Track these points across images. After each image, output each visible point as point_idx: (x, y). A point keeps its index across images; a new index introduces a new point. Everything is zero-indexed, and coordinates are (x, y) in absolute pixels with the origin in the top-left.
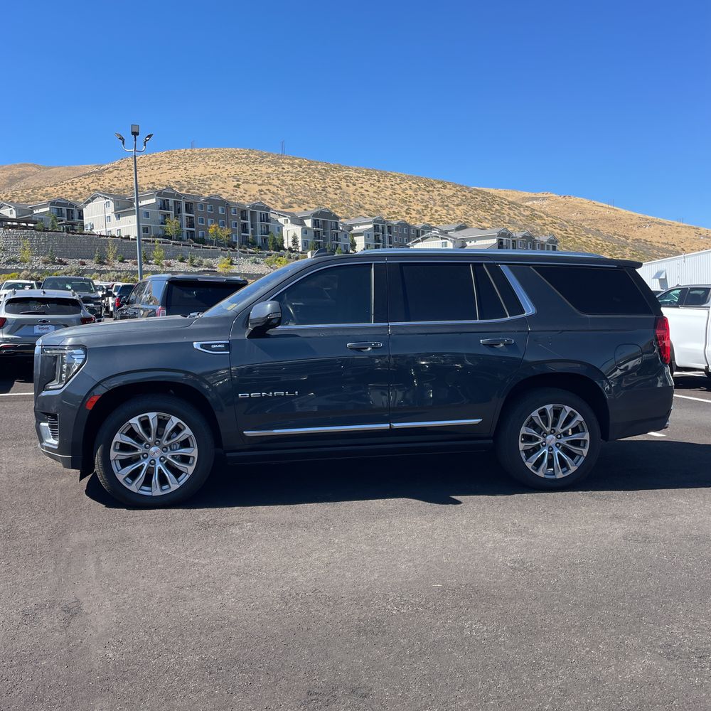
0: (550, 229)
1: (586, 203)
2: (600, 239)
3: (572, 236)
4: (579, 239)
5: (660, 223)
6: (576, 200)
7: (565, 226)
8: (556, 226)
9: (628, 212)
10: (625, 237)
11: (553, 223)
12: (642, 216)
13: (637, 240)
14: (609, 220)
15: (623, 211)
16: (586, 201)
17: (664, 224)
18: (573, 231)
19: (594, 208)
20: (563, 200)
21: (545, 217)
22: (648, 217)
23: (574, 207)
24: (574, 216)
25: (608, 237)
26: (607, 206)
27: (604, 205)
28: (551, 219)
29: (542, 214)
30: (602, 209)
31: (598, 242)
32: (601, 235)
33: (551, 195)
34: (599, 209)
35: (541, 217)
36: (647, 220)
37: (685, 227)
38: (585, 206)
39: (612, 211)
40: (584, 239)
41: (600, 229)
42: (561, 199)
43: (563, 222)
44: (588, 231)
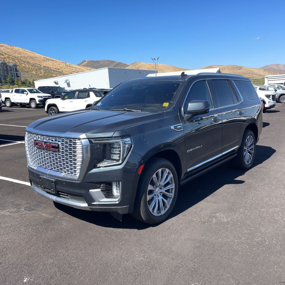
0: (8, 60)
1: (21, 50)
2: (30, 65)
3: (18, 64)
4: (22, 65)
5: (52, 60)
6: (16, 48)
7: (14, 59)
8: (10, 59)
9: (39, 55)
10: (39, 65)
11: (8, 57)
12: (44, 57)
13: (44, 66)
14: (32, 58)
15: (37, 54)
16: (20, 49)
17: (54, 61)
18: (18, 61)
19: (25, 52)
20: (10, 47)
21: (4, 54)
22: (47, 57)
23: (16, 51)
24: (16, 55)
25: (33, 65)
26: (30, 51)
27: (29, 51)
28: (7, 55)
29: (3, 53)
30: (28, 53)
31: (30, 67)
32: (30, 64)
33: (4, 45)
34: (27, 53)
35: (2, 54)
36: (47, 58)
37: (61, 62)
38: (21, 51)
39: (32, 54)
40: (23, 65)
41: (29, 61)
42: (9, 47)
43: (13, 57)
44: (24, 62)
